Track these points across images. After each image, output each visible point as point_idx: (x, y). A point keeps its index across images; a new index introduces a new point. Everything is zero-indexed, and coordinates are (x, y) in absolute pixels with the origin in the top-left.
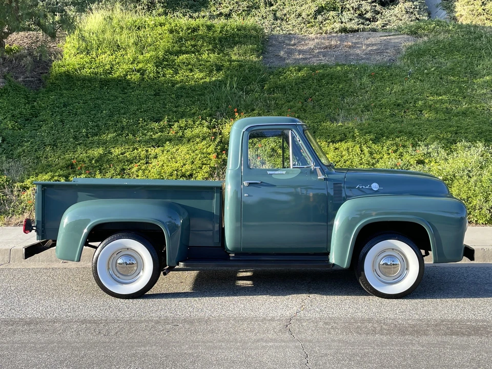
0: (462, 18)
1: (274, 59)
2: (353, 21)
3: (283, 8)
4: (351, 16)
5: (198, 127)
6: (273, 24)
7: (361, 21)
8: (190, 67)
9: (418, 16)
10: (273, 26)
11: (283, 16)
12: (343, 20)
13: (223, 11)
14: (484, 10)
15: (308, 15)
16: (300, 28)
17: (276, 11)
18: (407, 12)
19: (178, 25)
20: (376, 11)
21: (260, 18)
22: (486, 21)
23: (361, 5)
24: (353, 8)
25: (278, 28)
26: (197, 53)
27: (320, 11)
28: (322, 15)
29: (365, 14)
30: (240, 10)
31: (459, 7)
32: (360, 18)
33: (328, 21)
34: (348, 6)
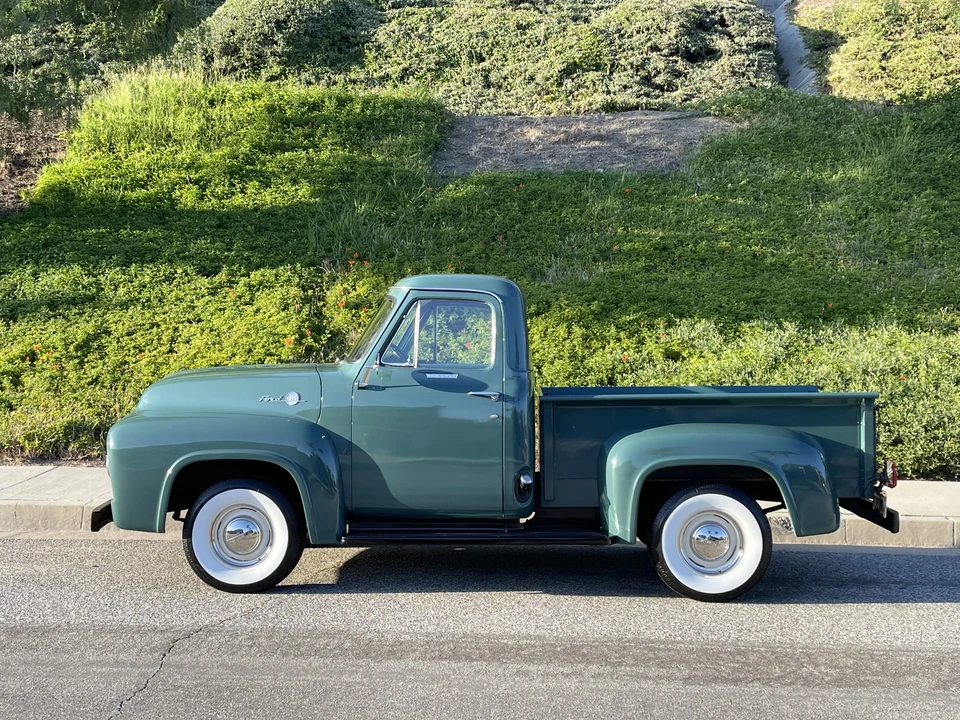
0: (842, 84)
1: (458, 161)
2: (629, 91)
3: (503, 65)
4: (625, 81)
5: (282, 286)
6: (480, 96)
7: (646, 89)
8: (294, 175)
9: (754, 81)
10: (480, 100)
11: (502, 81)
12: (611, 88)
13: (390, 70)
14: (884, 69)
15: (547, 79)
16: (529, 102)
17: (489, 71)
18: (734, 73)
19: (286, 97)
20: (676, 70)
21: (459, 84)
22: (885, 90)
23: (649, 59)
24: (632, 64)
25: (489, 104)
26: (311, 150)
27: (570, 70)
28: (573, 80)
29: (655, 76)
30: (422, 68)
31: (839, 64)
32: (644, 84)
33: (582, 90)
34: (622, 62)
